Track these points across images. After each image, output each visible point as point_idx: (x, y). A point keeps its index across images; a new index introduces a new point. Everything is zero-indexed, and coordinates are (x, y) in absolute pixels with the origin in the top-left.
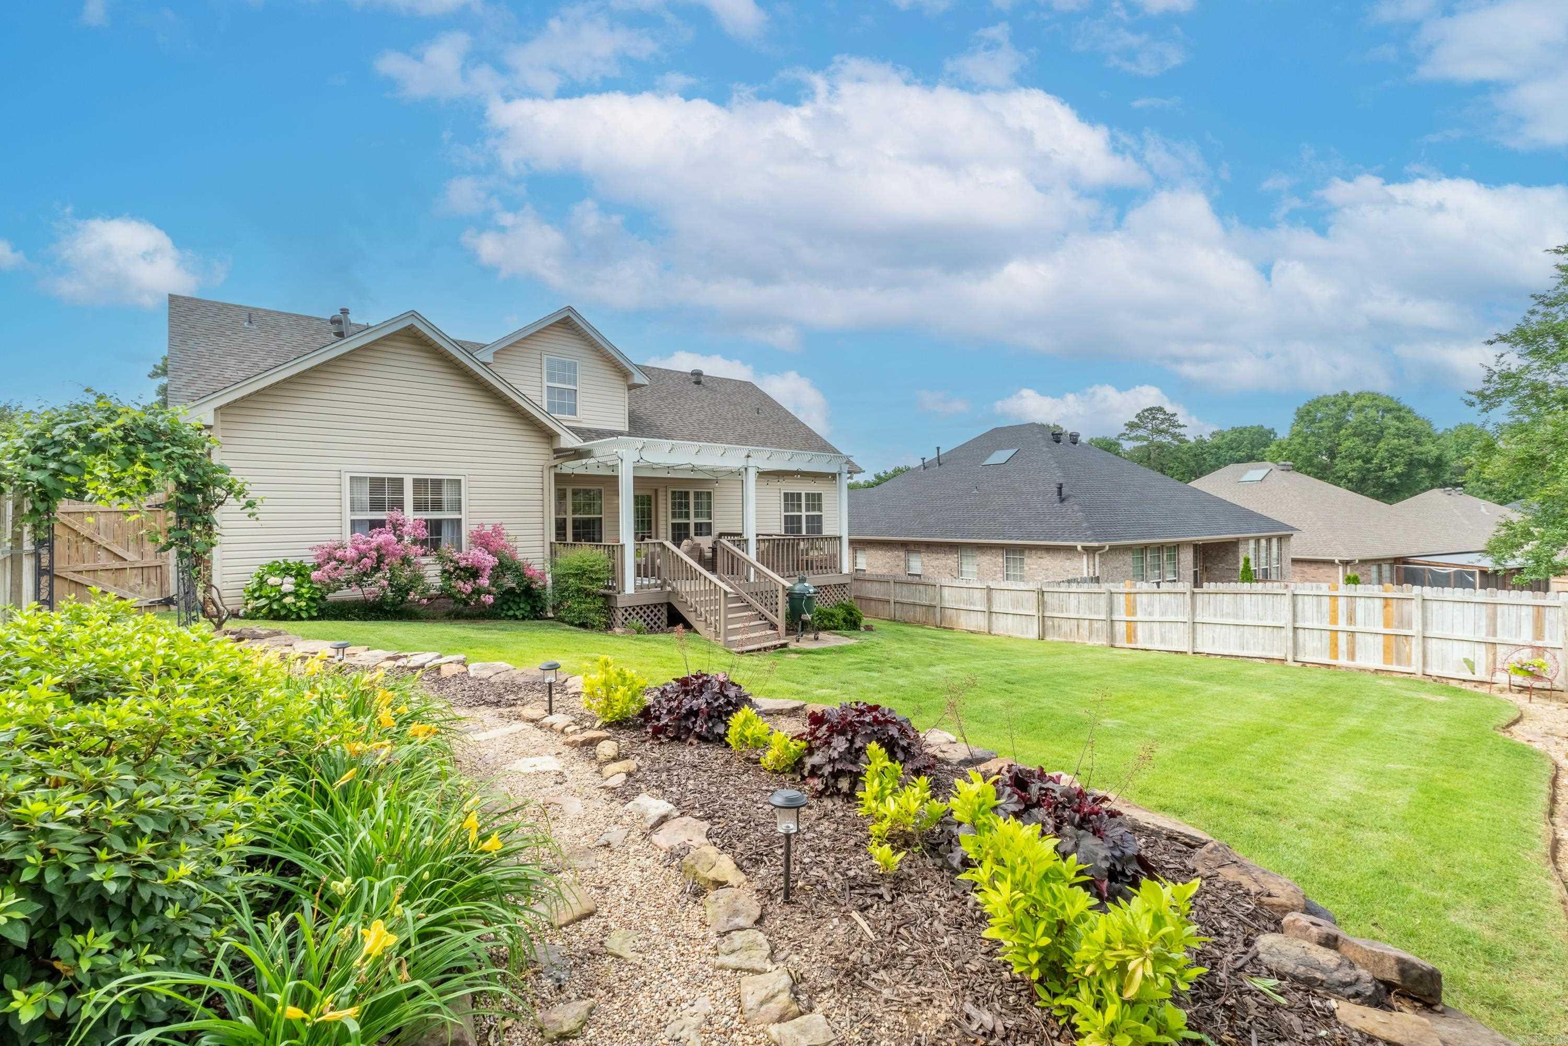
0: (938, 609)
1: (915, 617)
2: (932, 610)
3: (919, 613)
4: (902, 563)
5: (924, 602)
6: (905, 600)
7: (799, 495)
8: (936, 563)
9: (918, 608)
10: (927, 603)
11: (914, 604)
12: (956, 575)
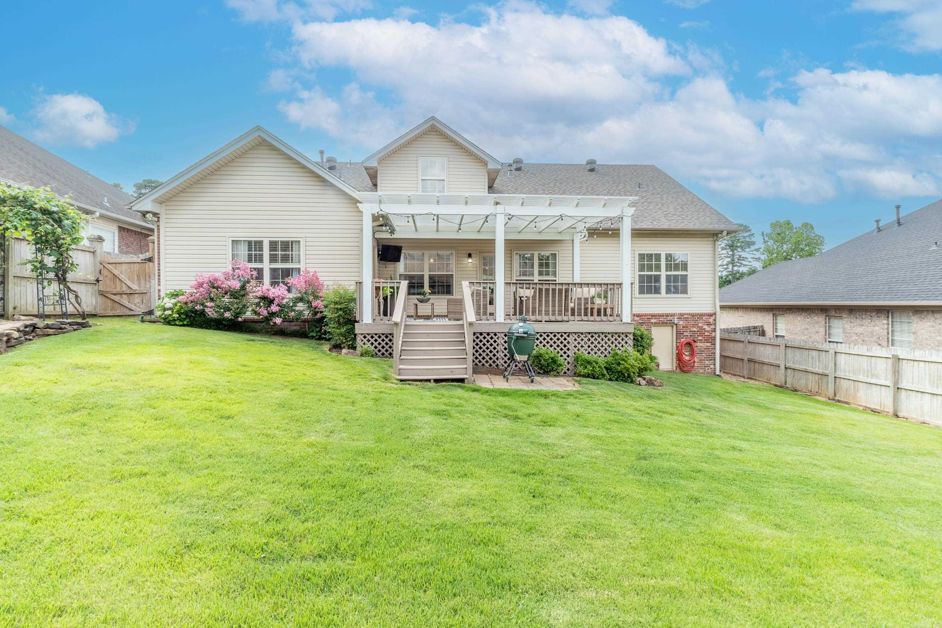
0: (831, 379)
1: (807, 385)
2: (825, 379)
3: (812, 382)
4: (822, 330)
5: (817, 370)
6: (797, 366)
7: (658, 257)
8: (860, 330)
9: (810, 376)
10: (820, 371)
11: (806, 371)
12: (884, 343)
